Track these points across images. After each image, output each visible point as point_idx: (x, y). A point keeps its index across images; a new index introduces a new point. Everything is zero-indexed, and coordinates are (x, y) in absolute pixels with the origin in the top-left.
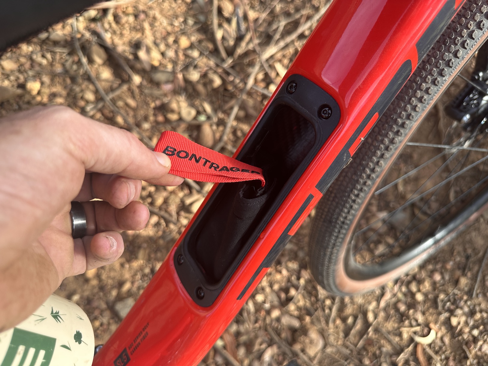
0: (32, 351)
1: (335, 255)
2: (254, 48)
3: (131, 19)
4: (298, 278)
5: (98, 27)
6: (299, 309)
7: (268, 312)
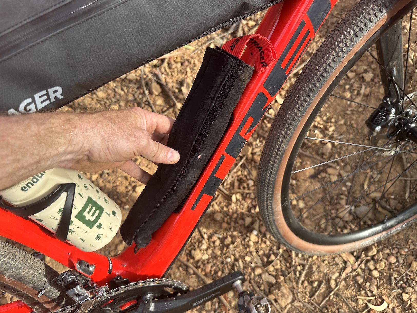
0: (94, 209)
3: (179, 65)
4: (278, 248)
5: (157, 71)
6: (277, 270)
7: (253, 269)
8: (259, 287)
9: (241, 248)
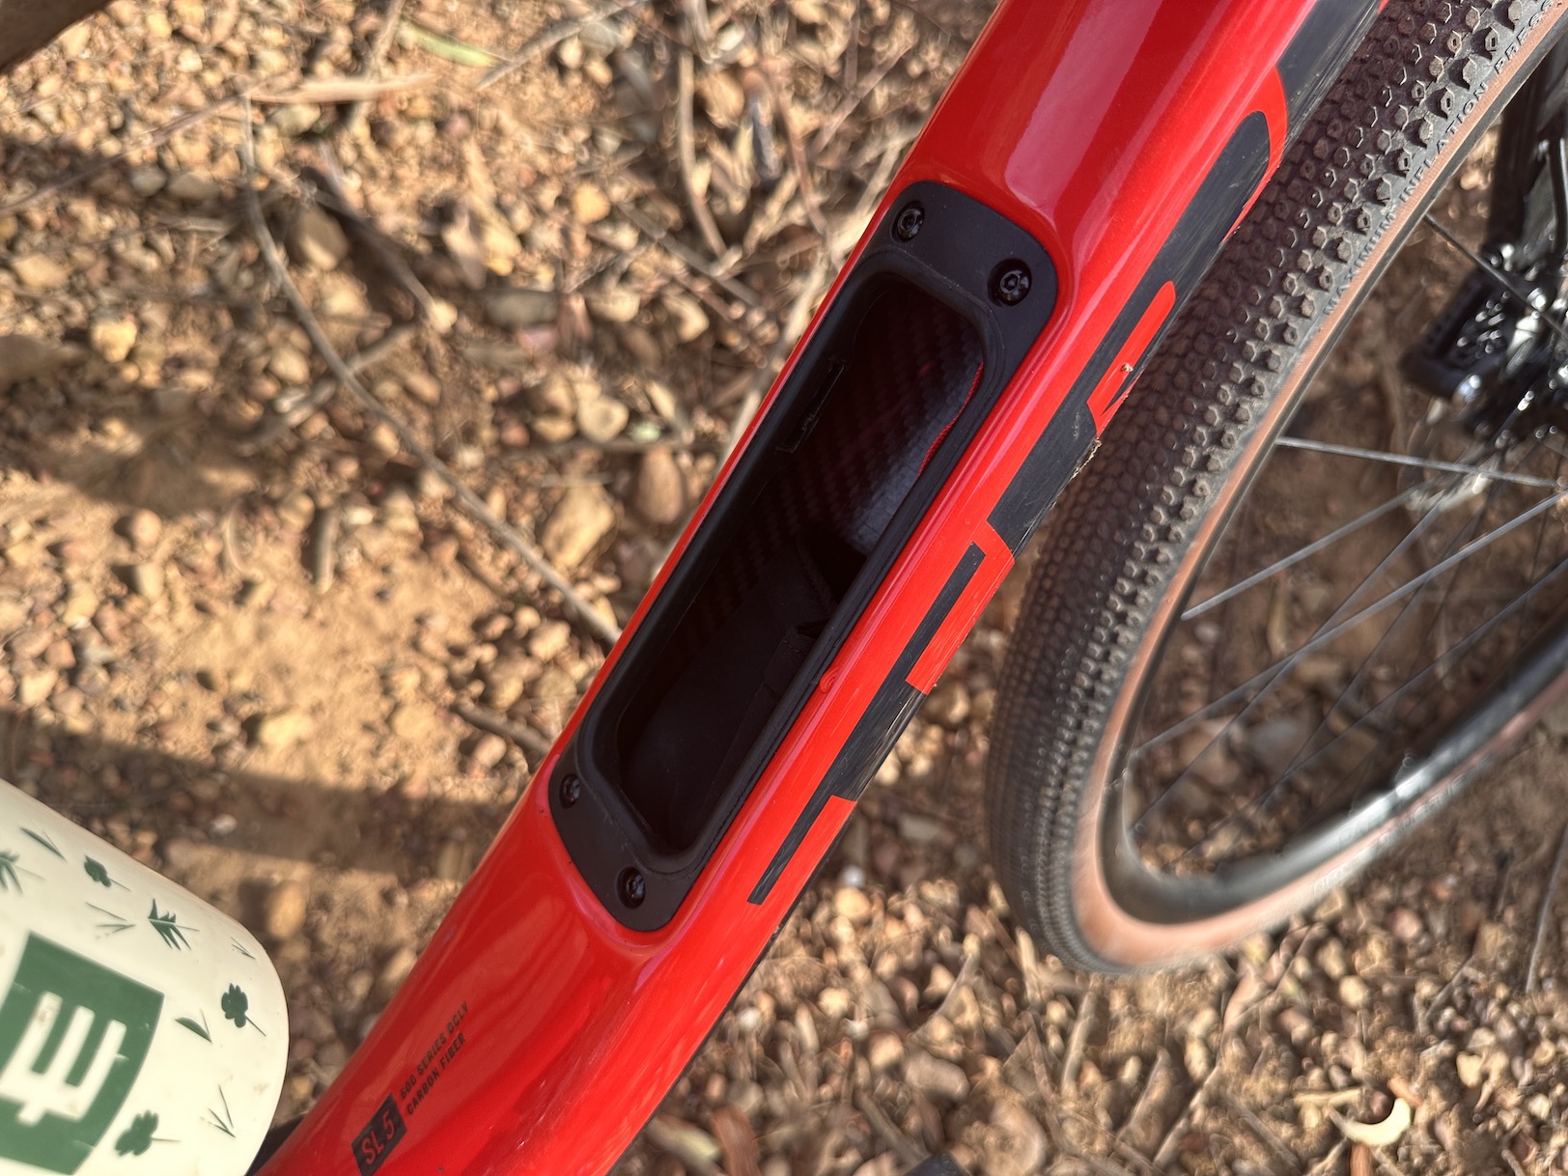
0: (82, 1020)
1: (1069, 808)
2: (807, 217)
3: (425, 133)
4: (959, 936)
5: (320, 157)
6: (963, 1034)
7: (863, 1048)
8: (898, 1121)
9: (801, 955)
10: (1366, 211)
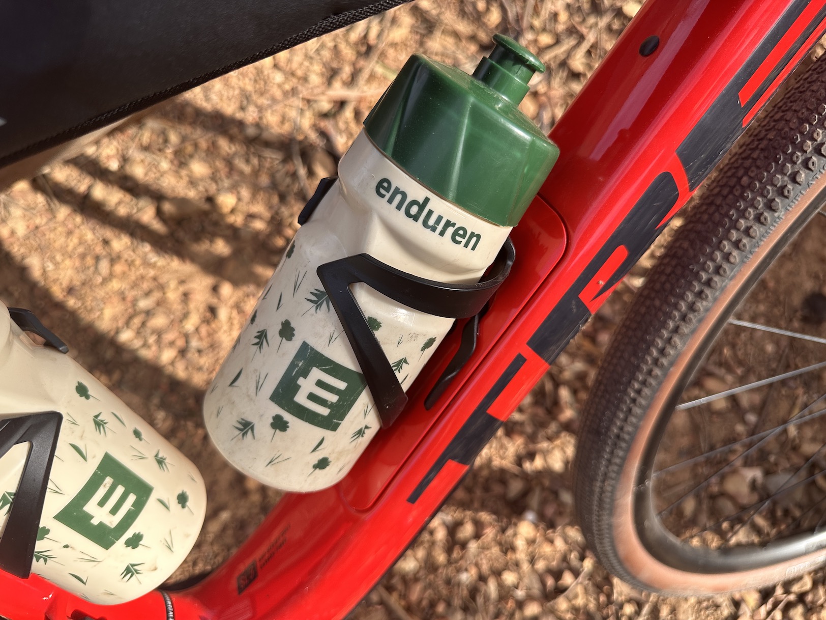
0: (120, 490)
1: (609, 494)
5: (328, 126)
7: (520, 605)
9: (495, 551)
10: (766, 214)
